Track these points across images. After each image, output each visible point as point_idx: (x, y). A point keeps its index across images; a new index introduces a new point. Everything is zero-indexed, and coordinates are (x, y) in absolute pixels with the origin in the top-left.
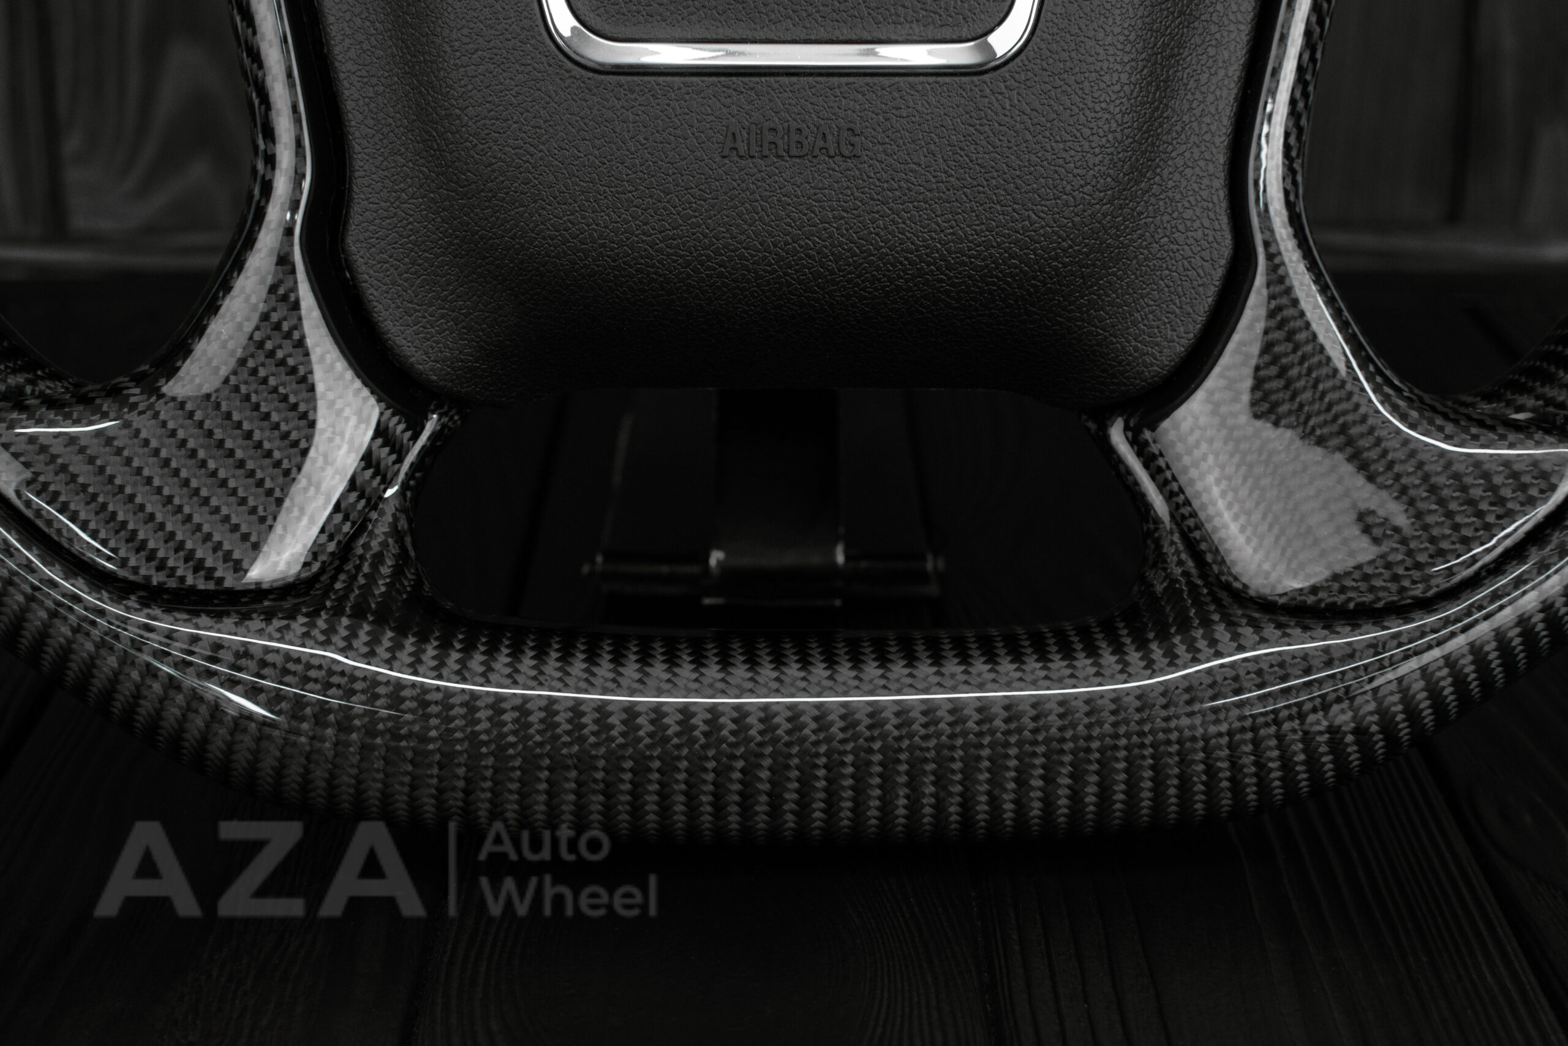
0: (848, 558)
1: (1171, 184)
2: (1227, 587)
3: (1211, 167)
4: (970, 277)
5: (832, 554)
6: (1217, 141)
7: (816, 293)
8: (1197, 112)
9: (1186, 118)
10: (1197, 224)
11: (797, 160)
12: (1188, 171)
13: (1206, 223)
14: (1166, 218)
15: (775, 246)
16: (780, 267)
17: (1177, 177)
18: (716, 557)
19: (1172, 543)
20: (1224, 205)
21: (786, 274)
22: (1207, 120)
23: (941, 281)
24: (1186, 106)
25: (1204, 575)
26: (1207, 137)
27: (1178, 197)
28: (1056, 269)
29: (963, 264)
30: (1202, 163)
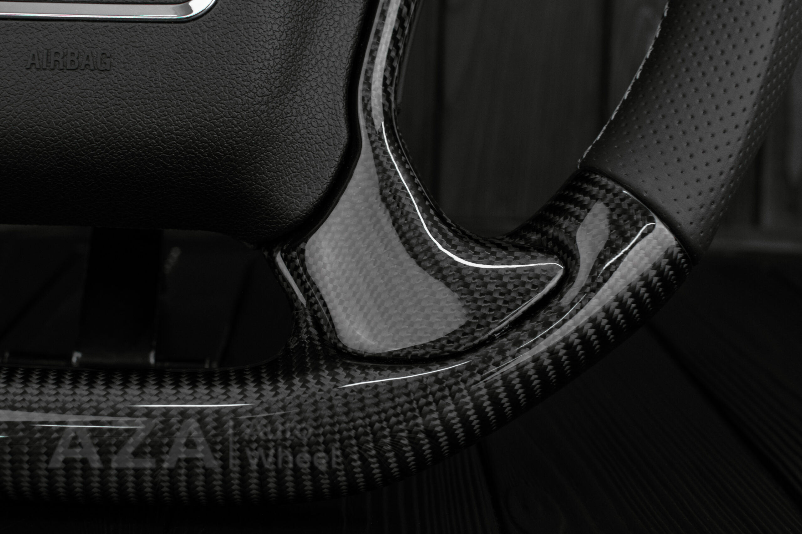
0: (157, 360)
1: (308, 97)
2: (335, 346)
3: (334, 88)
4: (178, 148)
5: (147, 357)
6: (339, 72)
7: (83, 155)
8: (326, 54)
9: (319, 57)
10: (325, 122)
11: (72, 72)
12: (320, 90)
13: (331, 122)
14: (305, 117)
15: (57, 124)
16: (60, 138)
17: (312, 92)
18: (76, 356)
19: (306, 321)
20: (343, 111)
21: (64, 143)
22: (333, 59)
23: (159, 150)
24: (319, 49)
25: (322, 340)
26: (332, 70)
27: (312, 105)
28: (231, 145)
29: (172, 139)
30: (329, 85)
